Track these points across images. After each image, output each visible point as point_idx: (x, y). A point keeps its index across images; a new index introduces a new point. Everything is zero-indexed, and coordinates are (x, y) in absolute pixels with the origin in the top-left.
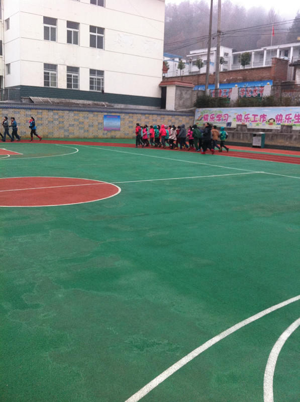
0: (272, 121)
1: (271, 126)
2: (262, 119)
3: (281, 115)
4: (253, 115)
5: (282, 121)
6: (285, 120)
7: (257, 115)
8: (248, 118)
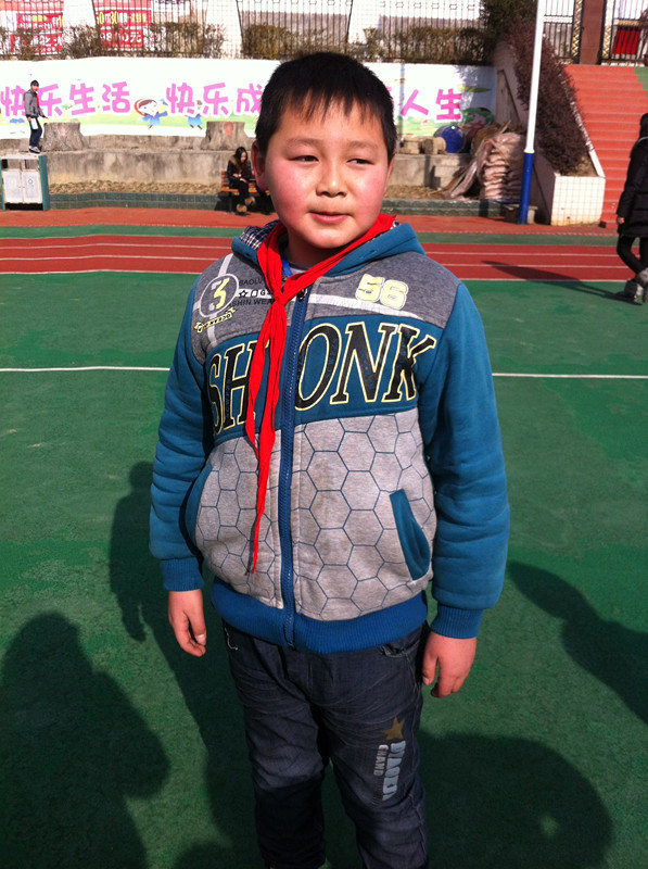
3: (18, 91)
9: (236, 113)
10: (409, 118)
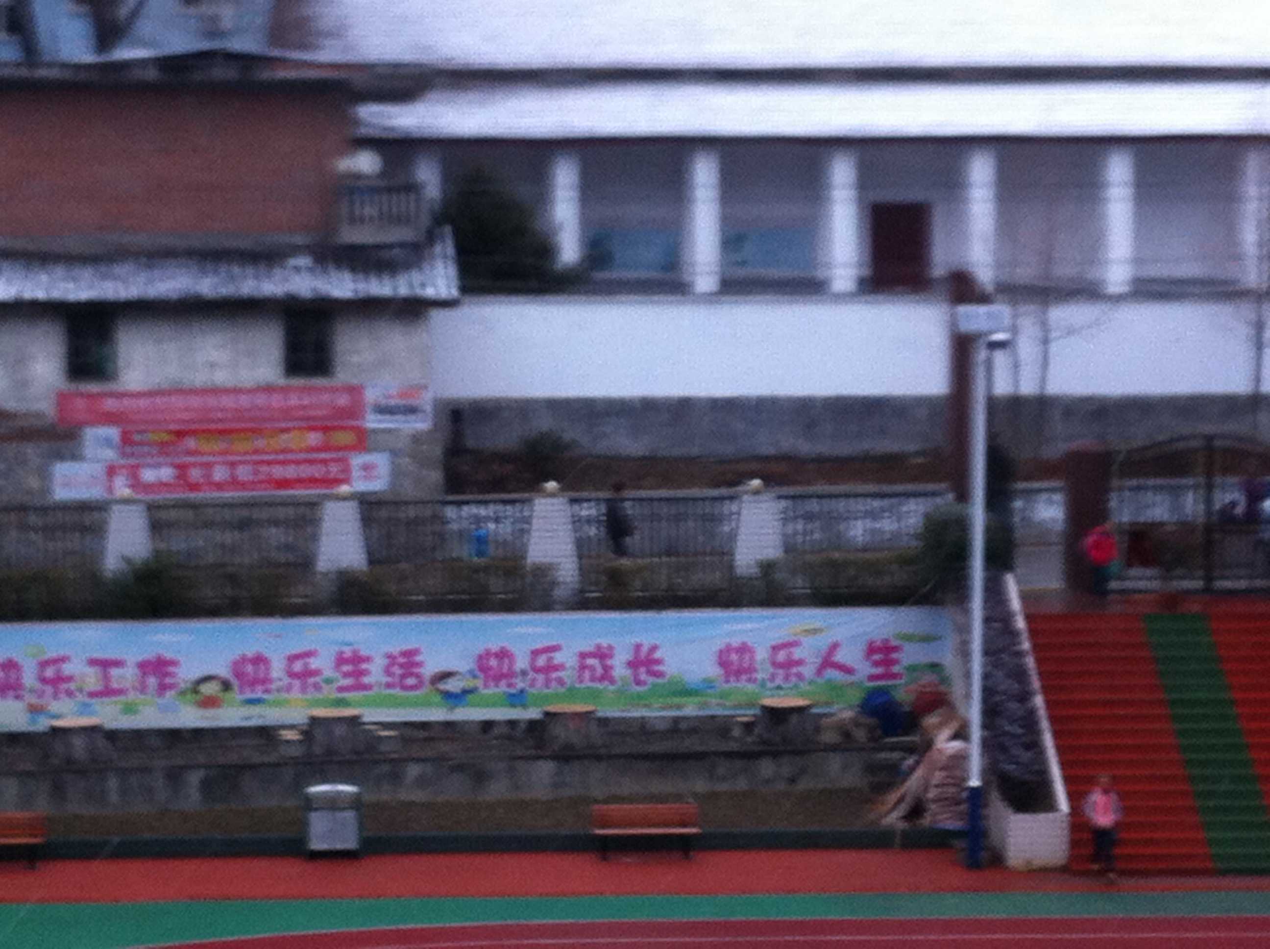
0: (210, 689)
1: (210, 712)
2: (152, 681)
3: (259, 660)
4: (93, 662)
5: (273, 686)
6: (287, 680)
7: (118, 663)
8: (59, 680)
9: (577, 685)
10: (829, 681)
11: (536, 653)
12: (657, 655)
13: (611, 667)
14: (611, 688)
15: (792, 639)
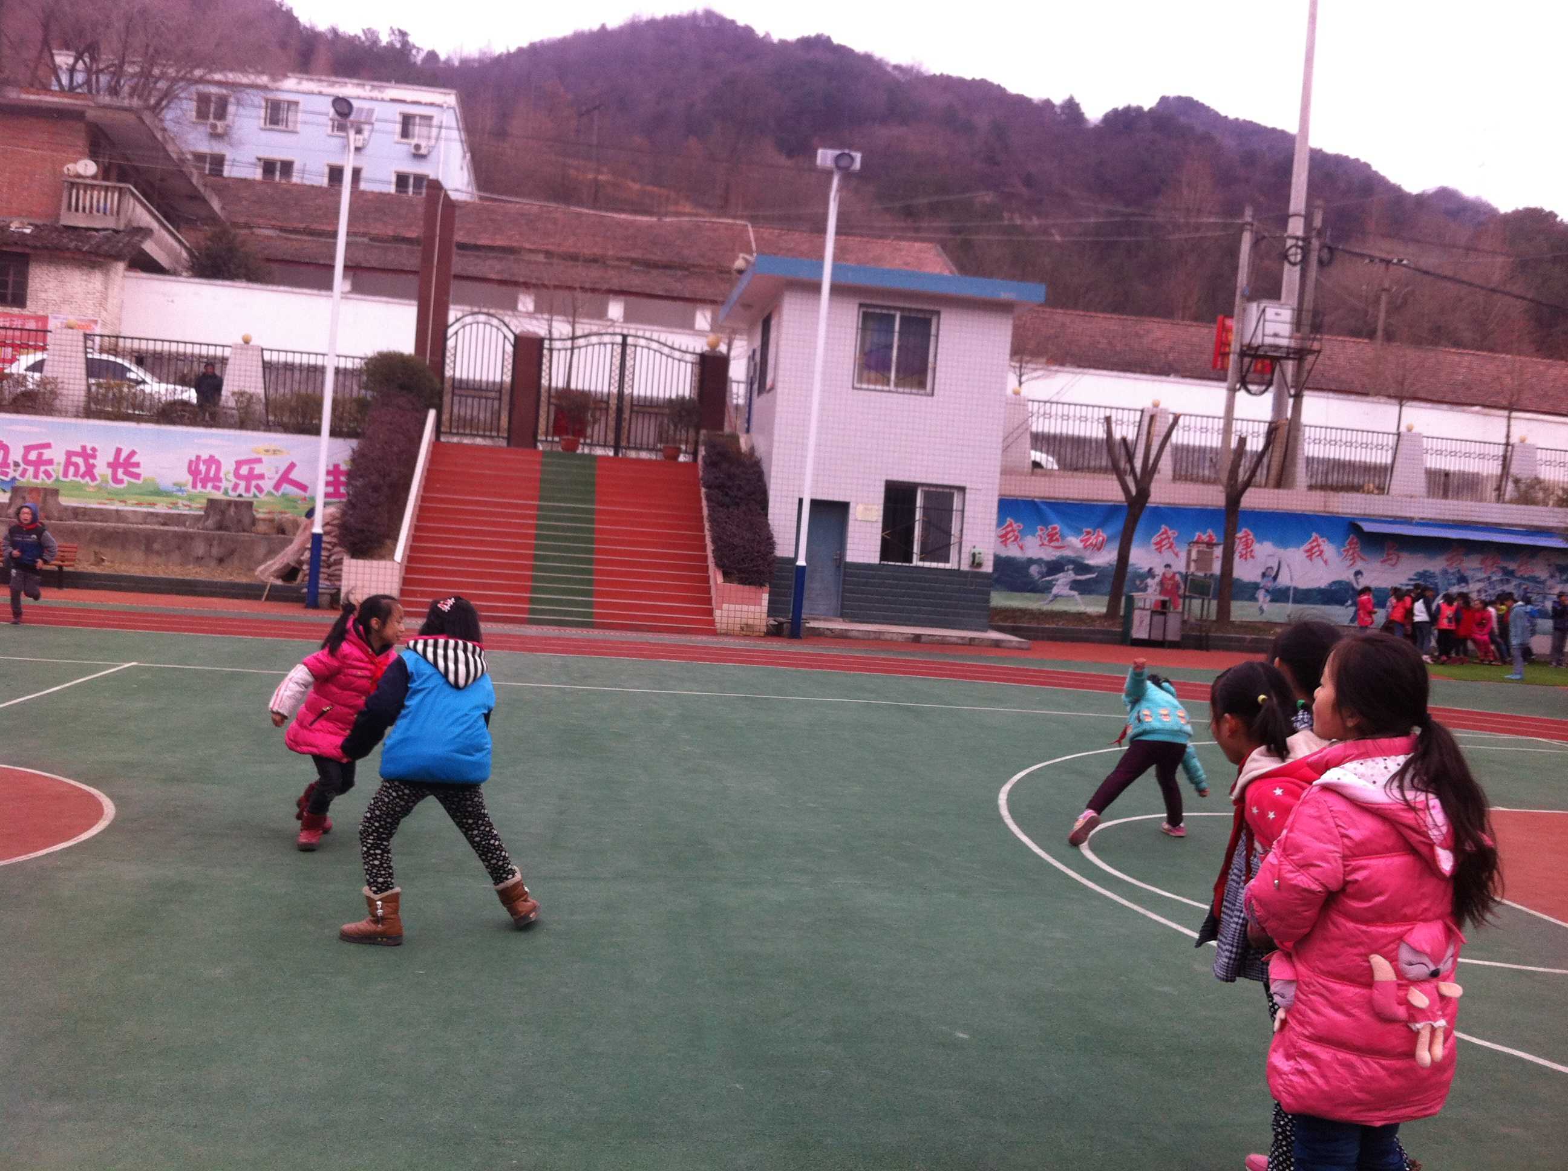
9: (62, 479)
10: (284, 495)
11: (28, 449)
12: (134, 460)
13: (93, 466)
14: (92, 484)
15: (254, 456)
